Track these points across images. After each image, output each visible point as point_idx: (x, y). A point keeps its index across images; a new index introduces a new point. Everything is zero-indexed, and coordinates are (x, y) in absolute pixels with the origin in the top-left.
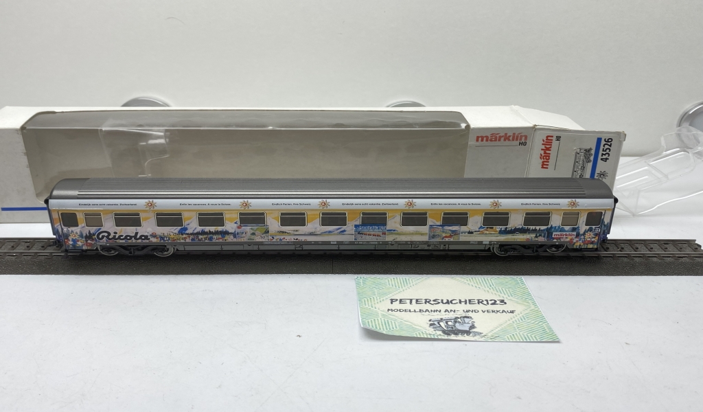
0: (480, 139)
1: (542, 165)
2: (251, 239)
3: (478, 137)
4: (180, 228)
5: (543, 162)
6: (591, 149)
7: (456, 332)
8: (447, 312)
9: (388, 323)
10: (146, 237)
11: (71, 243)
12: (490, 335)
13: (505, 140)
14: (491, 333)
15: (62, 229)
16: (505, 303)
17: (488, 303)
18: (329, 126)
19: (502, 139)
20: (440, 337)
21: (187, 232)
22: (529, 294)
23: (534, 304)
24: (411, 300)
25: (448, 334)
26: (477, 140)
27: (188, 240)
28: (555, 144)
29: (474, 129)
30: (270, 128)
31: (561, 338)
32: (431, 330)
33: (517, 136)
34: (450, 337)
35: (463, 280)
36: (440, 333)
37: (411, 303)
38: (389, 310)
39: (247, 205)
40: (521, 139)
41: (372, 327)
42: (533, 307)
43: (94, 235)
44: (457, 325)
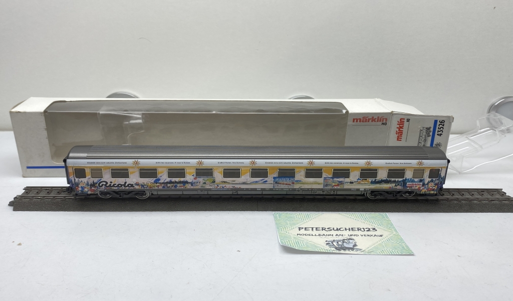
0: (355, 120)
1: (398, 138)
2: (203, 187)
3: (354, 119)
4: (155, 179)
5: (398, 136)
6: (430, 128)
7: (345, 249)
8: (337, 236)
9: (298, 243)
10: (132, 185)
11: (80, 189)
12: (367, 250)
13: (372, 121)
14: (368, 250)
15: (75, 180)
16: (376, 230)
17: (364, 230)
18: (253, 112)
19: (371, 120)
20: (334, 252)
21: (160, 182)
22: (392, 224)
23: (396, 230)
24: (312, 228)
25: (339, 250)
26: (354, 121)
27: (160, 187)
28: (406, 124)
29: (351, 114)
30: (214, 112)
31: (415, 252)
32: (327, 247)
33: (381, 119)
34: (340, 252)
35: (346, 215)
36: (334, 249)
37: (312, 230)
38: (298, 234)
39: (201, 163)
40: (383, 121)
41: (288, 244)
42: (395, 233)
43: (96, 183)
44: (345, 244)
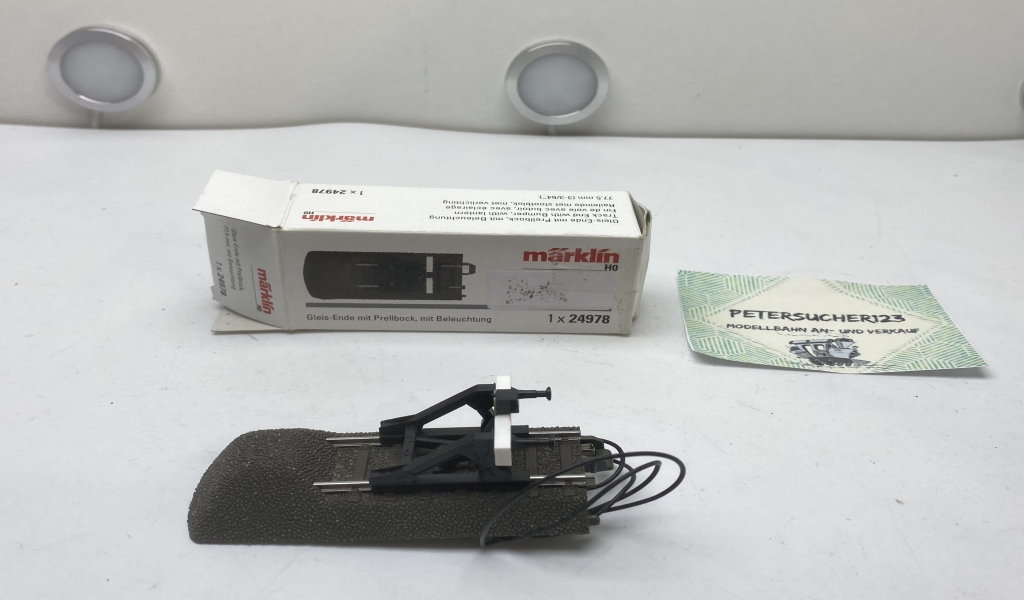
7: (831, 361)
8: (815, 333)
9: (730, 344)
12: (881, 363)
14: (883, 362)
16: (903, 320)
17: (877, 321)
20: (807, 367)
22: (939, 307)
23: (947, 319)
24: (761, 313)
25: (819, 364)
32: (793, 357)
34: (820, 368)
36: (807, 361)
37: (761, 316)
38: (728, 326)
41: (708, 350)
42: (945, 323)
44: (831, 350)
